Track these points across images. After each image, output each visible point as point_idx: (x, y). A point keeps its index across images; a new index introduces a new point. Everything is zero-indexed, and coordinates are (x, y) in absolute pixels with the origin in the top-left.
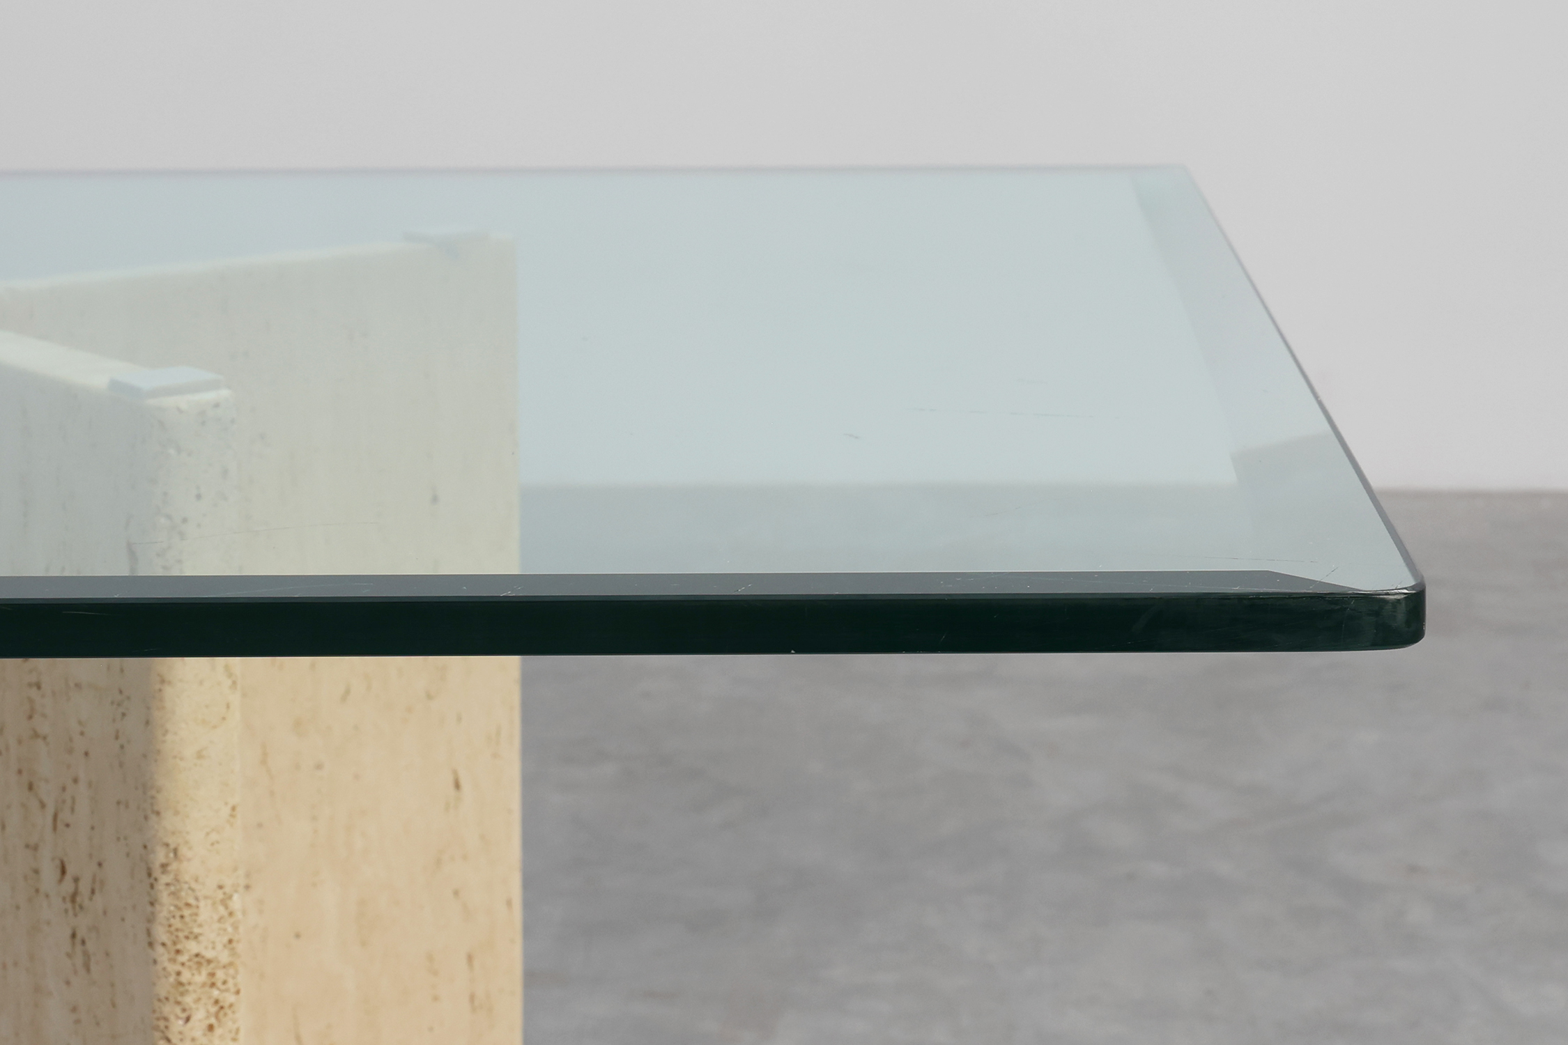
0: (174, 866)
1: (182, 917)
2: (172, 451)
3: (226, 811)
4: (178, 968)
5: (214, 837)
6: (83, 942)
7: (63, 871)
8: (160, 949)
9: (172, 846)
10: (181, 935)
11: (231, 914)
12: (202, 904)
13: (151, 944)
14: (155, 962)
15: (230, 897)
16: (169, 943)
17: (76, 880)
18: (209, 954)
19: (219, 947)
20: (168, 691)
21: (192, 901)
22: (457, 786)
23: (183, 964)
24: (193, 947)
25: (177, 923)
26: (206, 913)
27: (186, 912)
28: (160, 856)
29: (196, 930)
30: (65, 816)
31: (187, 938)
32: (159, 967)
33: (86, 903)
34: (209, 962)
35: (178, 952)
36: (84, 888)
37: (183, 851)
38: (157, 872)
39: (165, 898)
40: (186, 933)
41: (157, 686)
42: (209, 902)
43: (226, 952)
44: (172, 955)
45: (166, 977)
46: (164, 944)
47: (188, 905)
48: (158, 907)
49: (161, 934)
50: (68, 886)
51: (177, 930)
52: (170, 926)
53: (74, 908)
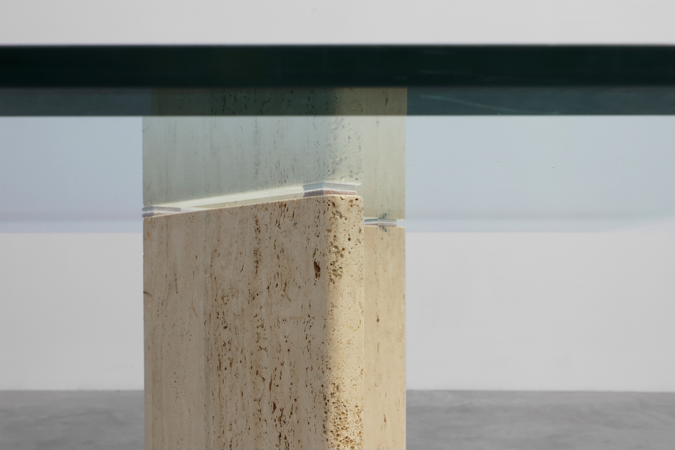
0: (337, 394)
1: (340, 418)
2: (338, 217)
3: (359, 371)
4: (338, 443)
5: (354, 382)
6: (286, 438)
7: (275, 407)
8: (330, 434)
9: (336, 385)
10: (340, 427)
11: (360, 420)
12: (349, 413)
13: (325, 432)
14: (327, 440)
15: (360, 412)
16: (334, 431)
17: (282, 410)
18: (352, 438)
19: (356, 435)
20: (335, 310)
21: (344, 412)
22: (385, 421)
23: (341, 441)
24: (345, 433)
25: (338, 421)
26: (351, 418)
27: (342, 417)
28: (331, 389)
29: (346, 426)
30: (277, 381)
31: (342, 429)
32: (329, 442)
33: (287, 419)
34: (351, 441)
35: (338, 435)
36: (286, 413)
37: (341, 387)
38: (329, 397)
39: (332, 409)
40: (342, 427)
41: (331, 308)
42: (352, 413)
43: (359, 437)
44: (336, 437)
45: (332, 447)
46: (331, 431)
47: (343, 413)
48: (329, 413)
49: (330, 426)
50: (278, 413)
51: (338, 425)
52: (335, 423)
53: (280, 423)
